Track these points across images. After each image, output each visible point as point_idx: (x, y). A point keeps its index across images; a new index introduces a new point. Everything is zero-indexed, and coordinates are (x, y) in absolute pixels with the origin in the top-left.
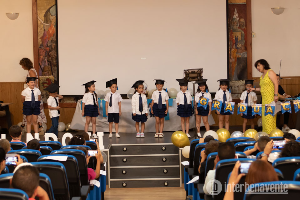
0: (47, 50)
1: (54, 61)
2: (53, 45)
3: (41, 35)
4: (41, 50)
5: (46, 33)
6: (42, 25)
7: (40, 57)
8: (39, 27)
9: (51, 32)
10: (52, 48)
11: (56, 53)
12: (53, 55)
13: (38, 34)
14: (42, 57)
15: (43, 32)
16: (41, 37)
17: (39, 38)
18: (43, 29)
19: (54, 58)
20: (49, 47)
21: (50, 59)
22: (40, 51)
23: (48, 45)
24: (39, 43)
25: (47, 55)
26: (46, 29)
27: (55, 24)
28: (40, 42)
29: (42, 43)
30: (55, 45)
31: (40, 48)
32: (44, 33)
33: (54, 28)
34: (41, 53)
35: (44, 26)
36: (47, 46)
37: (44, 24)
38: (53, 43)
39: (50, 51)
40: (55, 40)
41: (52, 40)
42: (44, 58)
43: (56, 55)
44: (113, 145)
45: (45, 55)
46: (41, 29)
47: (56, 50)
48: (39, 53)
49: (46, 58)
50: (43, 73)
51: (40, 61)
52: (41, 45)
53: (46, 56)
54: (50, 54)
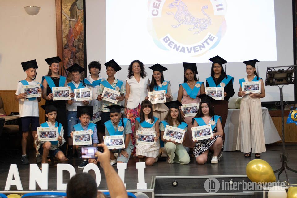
0: (73, 51)
1: (81, 64)
2: (81, 45)
3: (66, 32)
4: (66, 51)
5: (71, 30)
6: (67, 21)
7: (65, 59)
8: (63, 24)
9: (77, 29)
10: (79, 48)
11: (83, 54)
12: (80, 57)
13: (63, 32)
14: (67, 59)
15: (68, 29)
16: (66, 35)
17: (64, 36)
18: (68, 26)
19: (81, 60)
20: (75, 47)
21: (77, 61)
22: (64, 52)
23: (75, 45)
24: (63, 42)
25: (73, 57)
26: (72, 26)
27: (82, 20)
28: (65, 41)
29: (67, 43)
30: (82, 45)
31: (65, 48)
32: (70, 31)
33: (81, 24)
34: (66, 55)
35: (69, 23)
36: (73, 46)
37: (70, 19)
38: (80, 42)
39: (77, 52)
40: (83, 38)
41: (79, 39)
42: (70, 60)
43: (83, 57)
44: (157, 177)
45: (71, 56)
46: (66, 26)
47: (83, 51)
48: (63, 55)
49: (72, 60)
50: (68, 78)
51: (65, 64)
52: (66, 45)
53: (72, 59)
54: (76, 55)
